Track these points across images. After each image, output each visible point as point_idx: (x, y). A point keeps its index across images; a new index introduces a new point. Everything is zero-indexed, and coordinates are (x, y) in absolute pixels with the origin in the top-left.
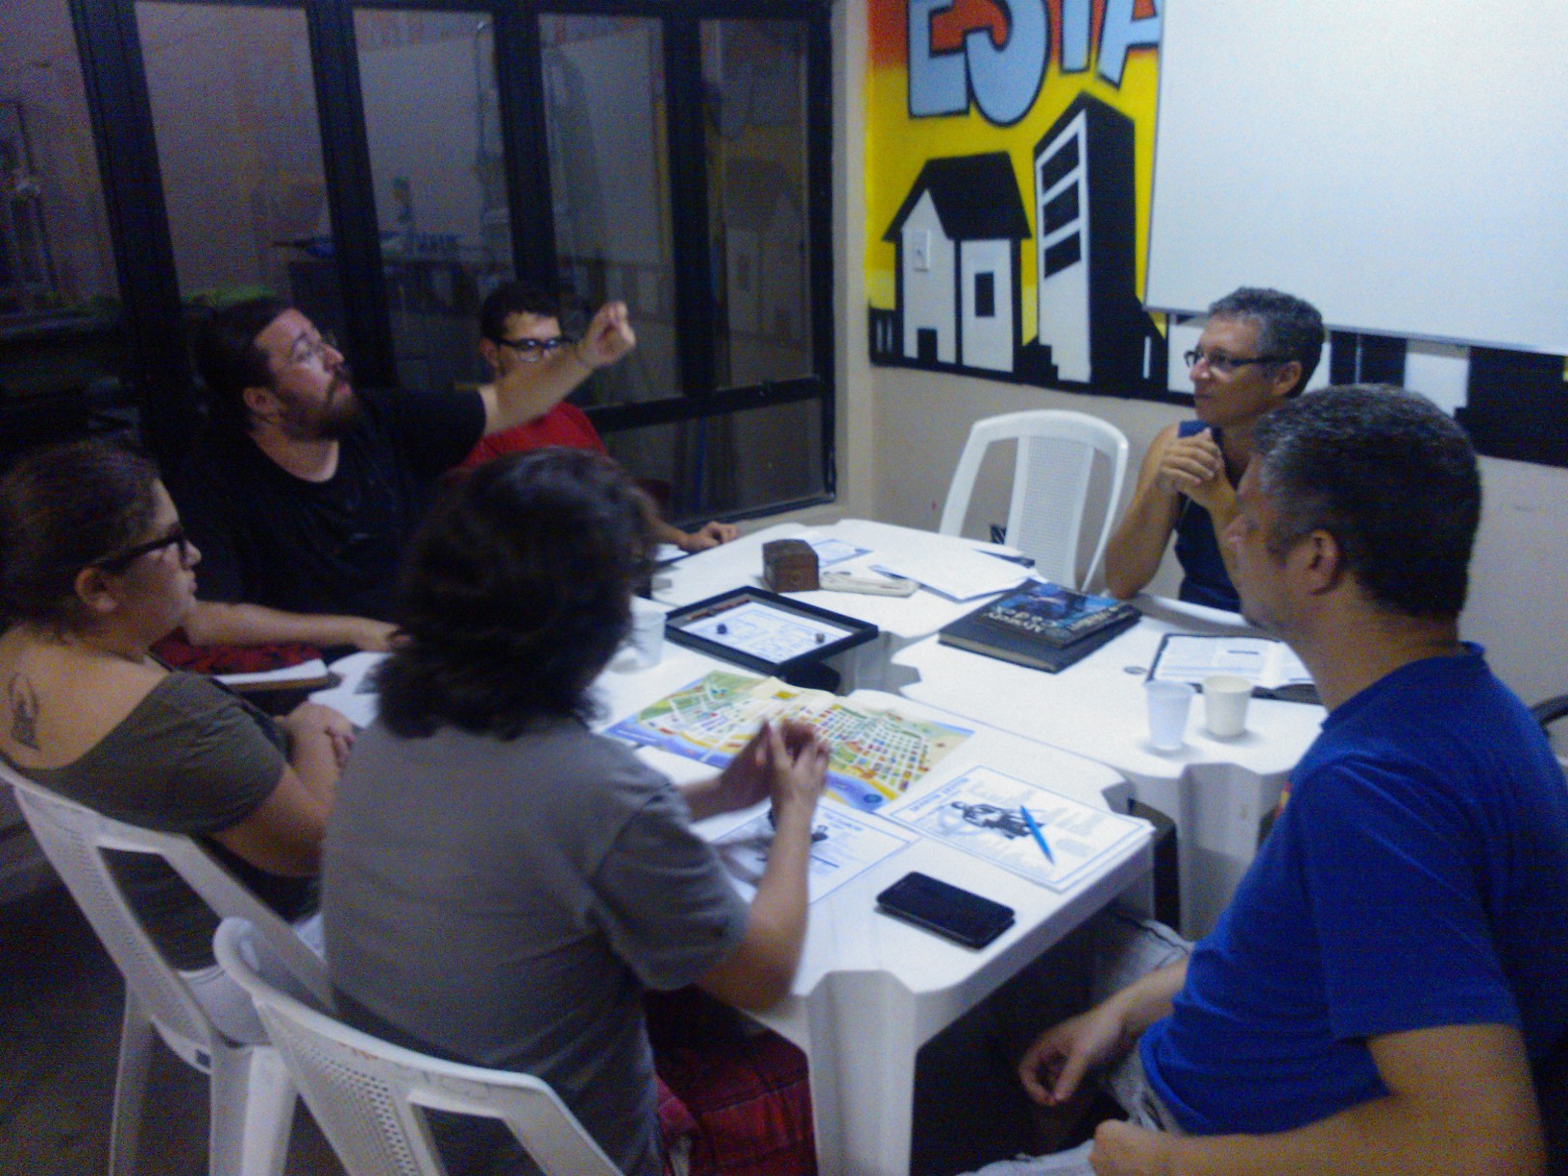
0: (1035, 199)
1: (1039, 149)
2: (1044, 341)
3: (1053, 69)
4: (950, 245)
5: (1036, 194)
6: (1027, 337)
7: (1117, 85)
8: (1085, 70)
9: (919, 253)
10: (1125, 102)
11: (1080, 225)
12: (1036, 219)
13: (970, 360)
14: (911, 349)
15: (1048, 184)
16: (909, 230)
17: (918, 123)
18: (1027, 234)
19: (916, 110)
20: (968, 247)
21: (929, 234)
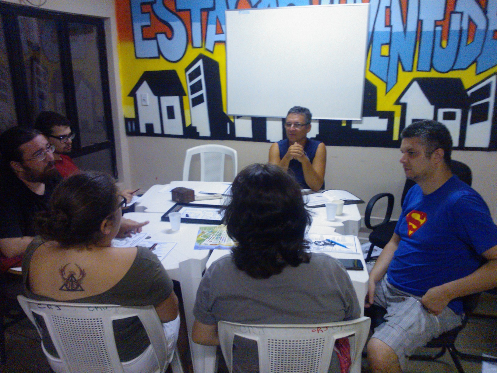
0: (187, 85)
1: (187, 70)
2: (194, 125)
3: (190, 47)
4: (156, 98)
5: (187, 82)
6: (188, 124)
7: (212, 52)
8: (201, 47)
9: (144, 100)
10: (215, 57)
11: (203, 91)
12: (187, 89)
13: (167, 132)
14: (143, 130)
15: (191, 80)
16: (139, 93)
17: (139, 60)
18: (185, 95)
19: (138, 56)
20: (163, 99)
21: (147, 94)
